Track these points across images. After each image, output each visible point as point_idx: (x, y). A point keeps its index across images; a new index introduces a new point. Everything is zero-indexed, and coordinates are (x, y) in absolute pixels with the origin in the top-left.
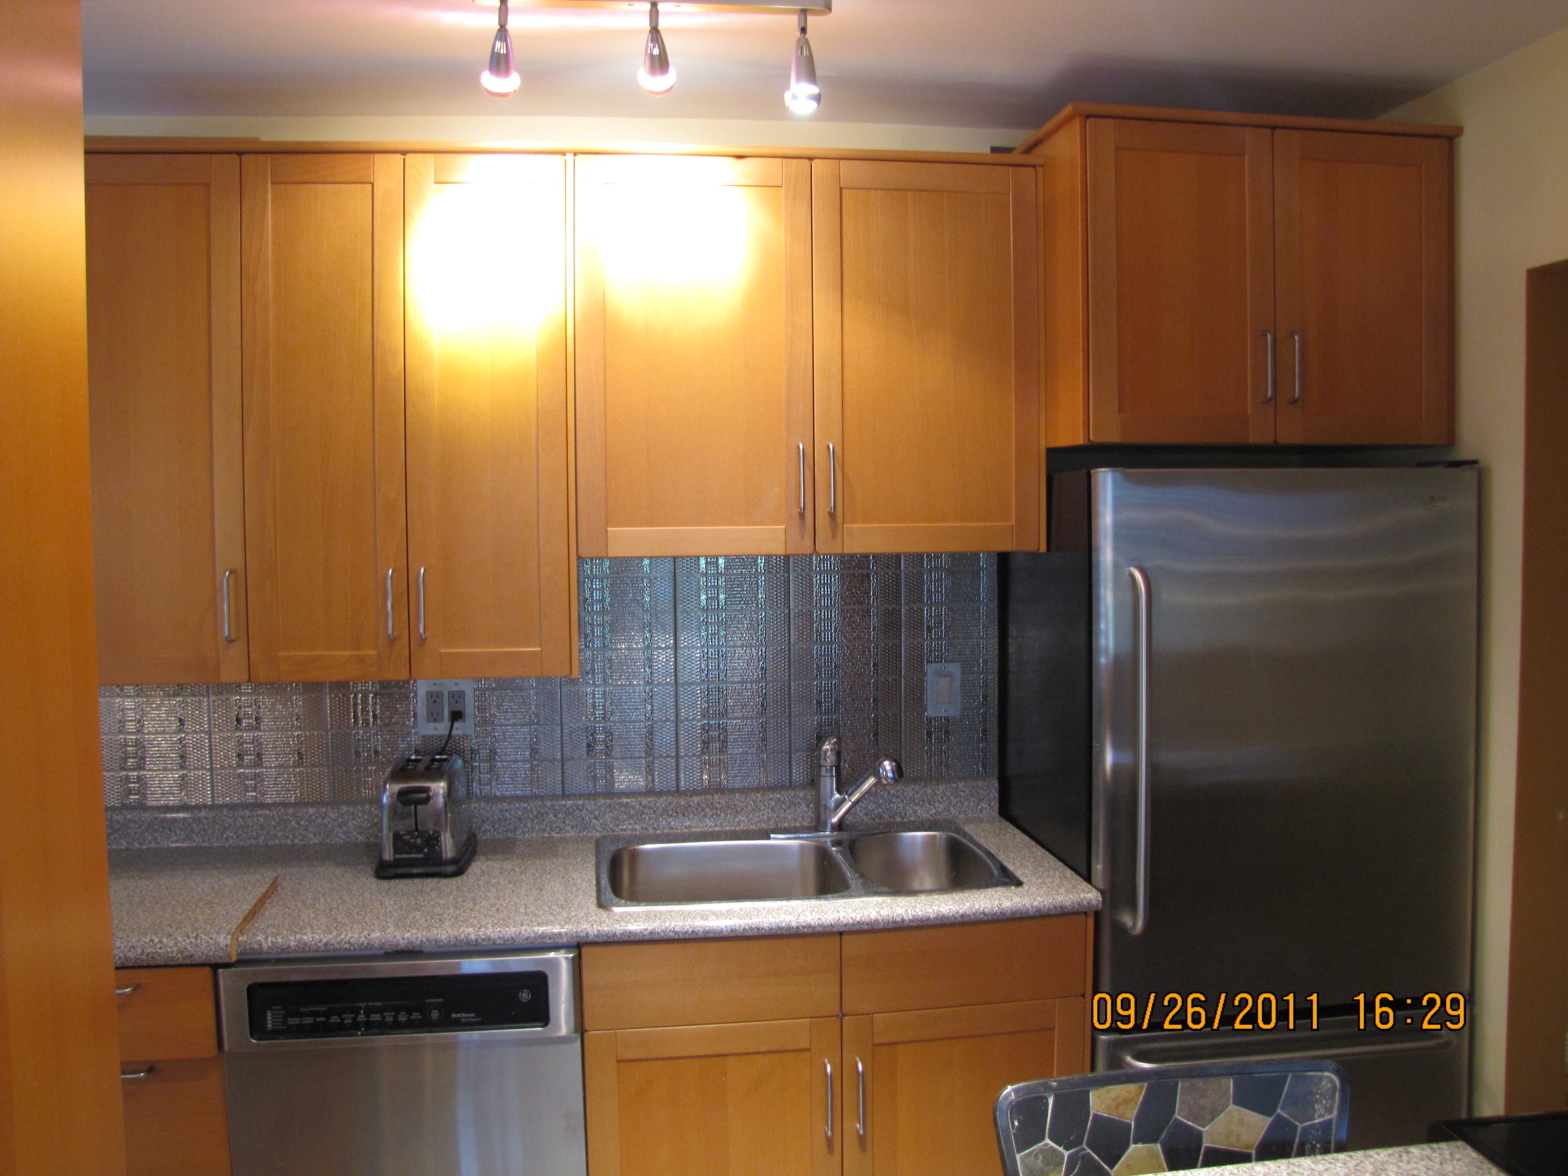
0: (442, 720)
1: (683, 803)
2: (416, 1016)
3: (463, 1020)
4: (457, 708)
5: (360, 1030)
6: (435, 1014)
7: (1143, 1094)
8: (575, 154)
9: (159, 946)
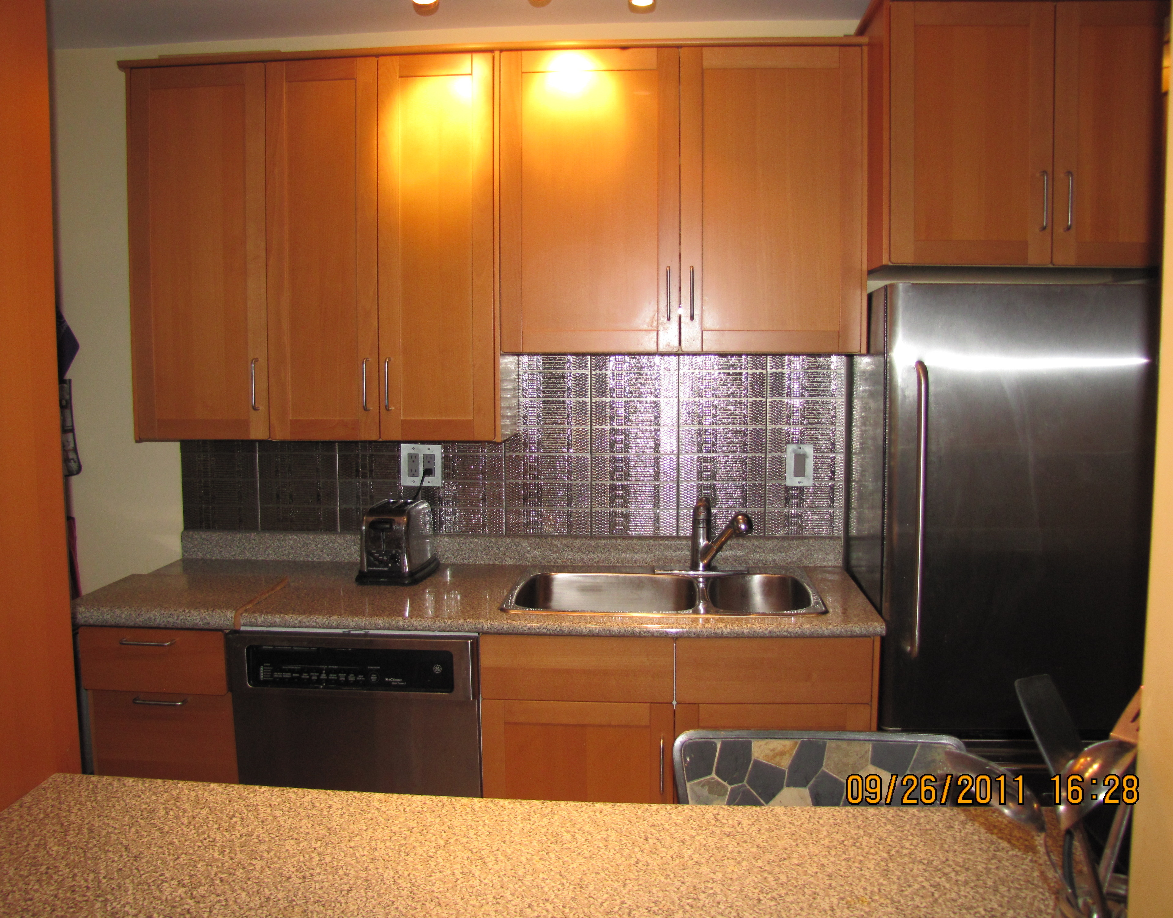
0: (418, 476)
1: (593, 544)
2: (360, 677)
3: (393, 683)
4: (429, 467)
5: (322, 684)
6: (374, 678)
7: (796, 749)
8: (501, 51)
9: (188, 615)
